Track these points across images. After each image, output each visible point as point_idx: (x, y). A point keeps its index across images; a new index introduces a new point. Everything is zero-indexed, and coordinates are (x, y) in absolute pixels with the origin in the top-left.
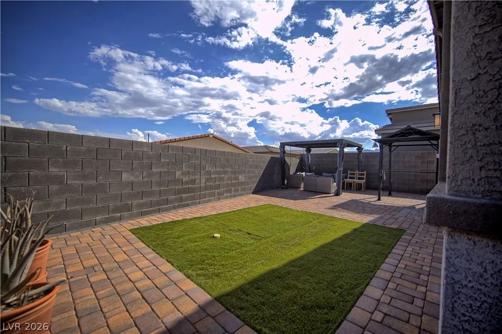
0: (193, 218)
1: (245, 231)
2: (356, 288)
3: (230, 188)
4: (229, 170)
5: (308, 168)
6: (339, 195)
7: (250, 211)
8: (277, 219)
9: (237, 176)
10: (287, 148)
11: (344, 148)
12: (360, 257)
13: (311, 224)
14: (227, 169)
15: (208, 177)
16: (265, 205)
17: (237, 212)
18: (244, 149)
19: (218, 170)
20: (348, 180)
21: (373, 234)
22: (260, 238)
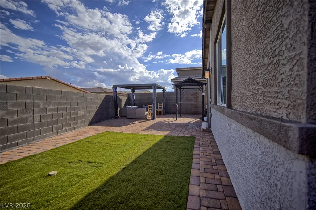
0: (24, 158)
1: (86, 160)
2: (183, 190)
3: (68, 122)
4: (68, 106)
5: (133, 102)
6: (154, 119)
7: (90, 140)
8: (114, 143)
9: (76, 111)
10: (118, 89)
11: (156, 89)
12: (178, 162)
13: (141, 143)
14: (65, 106)
15: (43, 114)
16: (103, 133)
17: (77, 143)
18: (83, 90)
19: (56, 107)
20: (158, 109)
21: (180, 143)
22: (100, 164)
